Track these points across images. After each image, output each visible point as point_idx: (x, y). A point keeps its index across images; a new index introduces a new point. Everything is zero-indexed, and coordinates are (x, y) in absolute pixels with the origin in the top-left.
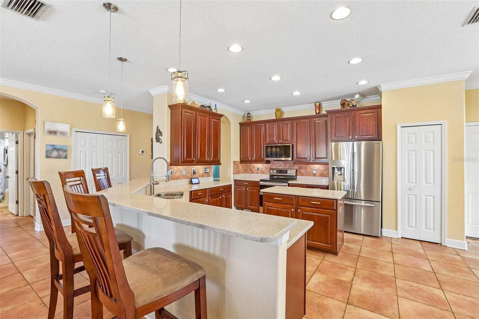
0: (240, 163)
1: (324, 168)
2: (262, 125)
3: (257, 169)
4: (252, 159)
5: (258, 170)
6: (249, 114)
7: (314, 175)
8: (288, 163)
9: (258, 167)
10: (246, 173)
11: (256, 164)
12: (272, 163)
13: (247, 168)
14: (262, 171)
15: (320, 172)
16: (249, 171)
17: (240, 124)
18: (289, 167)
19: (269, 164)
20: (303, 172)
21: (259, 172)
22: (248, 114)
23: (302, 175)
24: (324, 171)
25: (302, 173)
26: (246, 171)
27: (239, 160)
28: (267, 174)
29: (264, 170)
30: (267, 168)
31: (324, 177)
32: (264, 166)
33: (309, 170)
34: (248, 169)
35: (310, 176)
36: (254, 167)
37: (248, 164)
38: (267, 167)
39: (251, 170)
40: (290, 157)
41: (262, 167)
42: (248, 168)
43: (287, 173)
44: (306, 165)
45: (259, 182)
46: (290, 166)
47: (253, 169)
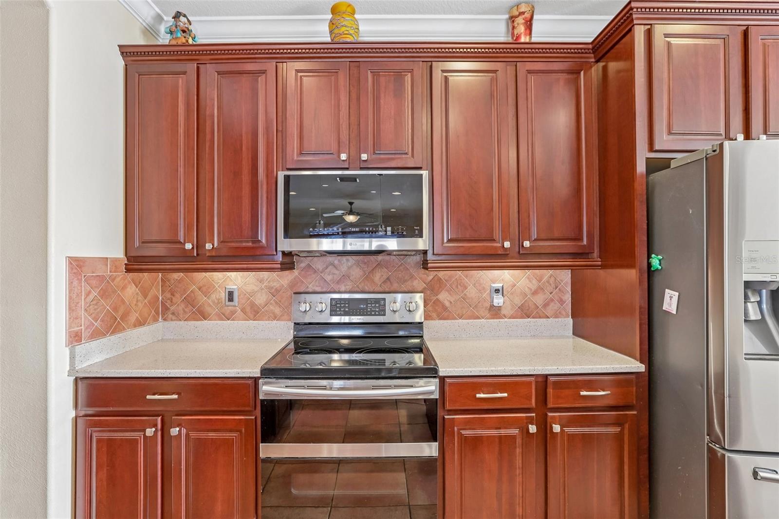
0: (128, 270)
1: (534, 281)
2: (264, 72)
3: (223, 296)
4: (199, 246)
5: (231, 299)
6: (182, 19)
7: (495, 312)
8: (379, 265)
9: (232, 287)
10: (165, 320)
11: (217, 276)
12: (303, 265)
13: (168, 295)
14: (253, 305)
15: (518, 301)
16: (179, 305)
17: (126, 51)
18: (384, 282)
19: (287, 273)
20: (447, 304)
21: (233, 313)
22: (177, 16)
23: (445, 314)
24: (535, 293)
25: (445, 308)
26: (165, 309)
27: (118, 253)
28: (275, 318)
29: (261, 299)
30: (277, 291)
31: (533, 318)
32: (261, 281)
33: (472, 292)
34: (178, 299)
35: (478, 318)
36: (206, 289)
37: (176, 276)
38: (276, 285)
39: (190, 301)
40: (421, 236)
41: (250, 288)
42: (173, 295)
43: (382, 312)
44: (459, 273)
45: (256, 380)
46: (388, 279)
47: (202, 299)
